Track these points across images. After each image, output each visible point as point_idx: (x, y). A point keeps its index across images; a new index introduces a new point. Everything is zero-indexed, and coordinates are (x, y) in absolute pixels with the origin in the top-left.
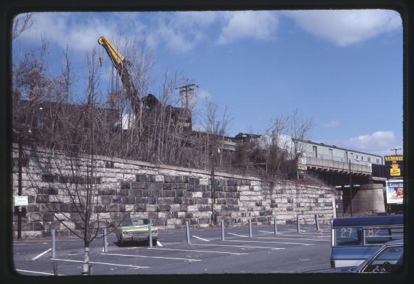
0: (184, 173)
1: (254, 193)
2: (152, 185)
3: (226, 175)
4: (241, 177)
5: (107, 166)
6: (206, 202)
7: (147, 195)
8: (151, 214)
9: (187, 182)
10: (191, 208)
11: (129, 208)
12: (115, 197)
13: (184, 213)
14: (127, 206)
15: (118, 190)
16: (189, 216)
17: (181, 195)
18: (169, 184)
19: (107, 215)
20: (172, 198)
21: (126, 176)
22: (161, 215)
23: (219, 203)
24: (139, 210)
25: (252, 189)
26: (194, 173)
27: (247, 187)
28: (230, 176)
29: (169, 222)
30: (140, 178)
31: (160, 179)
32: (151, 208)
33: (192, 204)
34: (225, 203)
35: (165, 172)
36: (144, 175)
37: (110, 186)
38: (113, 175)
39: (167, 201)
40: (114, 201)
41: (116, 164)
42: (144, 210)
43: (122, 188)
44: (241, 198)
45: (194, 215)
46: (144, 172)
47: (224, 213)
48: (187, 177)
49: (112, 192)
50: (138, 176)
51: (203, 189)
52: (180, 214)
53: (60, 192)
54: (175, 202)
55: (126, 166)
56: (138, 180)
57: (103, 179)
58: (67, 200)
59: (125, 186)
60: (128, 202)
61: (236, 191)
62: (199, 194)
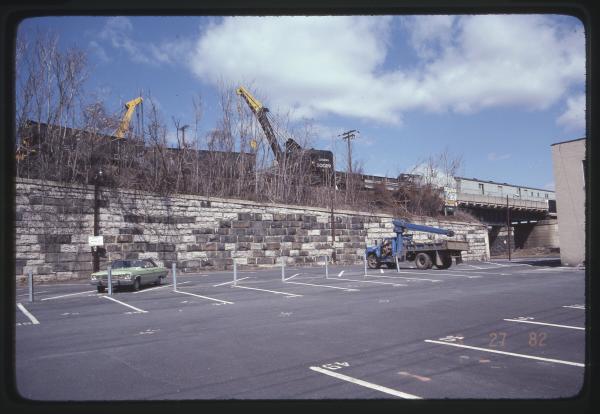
0: (297, 211)
1: (385, 230)
2: (258, 224)
3: (351, 212)
4: (369, 214)
5: (203, 205)
6: (325, 240)
7: (251, 233)
8: (256, 252)
9: (300, 220)
10: (305, 246)
11: (228, 246)
12: (212, 236)
13: (297, 252)
14: (226, 245)
15: (216, 229)
16: (304, 254)
17: (294, 233)
18: (277, 223)
19: (203, 254)
20: (283, 237)
21: (225, 215)
22: (268, 253)
23: (341, 241)
24: (240, 248)
25: (383, 227)
26: (310, 211)
27: (377, 225)
28: (355, 213)
29: (278, 260)
30: (243, 217)
31: (267, 217)
32: (256, 246)
33: (307, 241)
34: (349, 241)
35: (271, 210)
36: (248, 214)
37: (205, 226)
38: (211, 214)
39: (276, 239)
40: (211, 240)
41: (213, 204)
42: (248, 249)
43: (222, 227)
44: (369, 235)
45: (310, 253)
46: (247, 210)
47: (348, 250)
48: (300, 215)
49: (209, 232)
50: (240, 215)
51: (322, 226)
52: (292, 252)
53: (146, 232)
54: (286, 240)
55: (225, 205)
56: (240, 219)
57: (198, 219)
58: (154, 240)
59: (225, 225)
60: (227, 240)
61: (362, 228)
62: (316, 232)
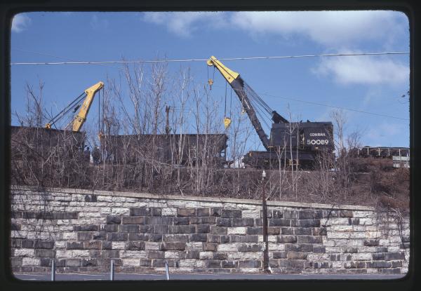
0: (212, 204)
1: (359, 228)
2: (156, 220)
4: (330, 206)
5: (87, 200)
6: (256, 240)
7: (146, 231)
8: (152, 253)
9: (216, 214)
10: (222, 248)
11: (115, 245)
12: (96, 233)
13: (210, 254)
14: (114, 243)
15: (102, 226)
16: (222, 257)
17: (207, 231)
18: (182, 219)
19: (85, 253)
20: (190, 235)
21: (114, 210)
22: (167, 254)
23: (279, 241)
24: (131, 248)
25: (357, 223)
26: (231, 203)
27: (342, 220)
28: (304, 205)
29: (182, 263)
30: (136, 212)
31: (167, 212)
32: (152, 246)
33: (226, 241)
34: (294, 241)
35: (175, 203)
36: (143, 208)
37: (89, 222)
38: (96, 209)
39: (180, 238)
40: (95, 238)
41: (99, 198)
42: (141, 248)
43: (108, 223)
44: (330, 235)
45: (230, 256)
46: (142, 204)
47: (292, 254)
48: (216, 210)
49: (93, 228)
50: (132, 209)
51: (250, 223)
52: (202, 254)
53: (24, 228)
54: (194, 239)
55: (114, 199)
56: (132, 214)
57: (81, 214)
58: (31, 236)
59: (113, 221)
60: (115, 239)
61: (318, 225)
62: (241, 230)
